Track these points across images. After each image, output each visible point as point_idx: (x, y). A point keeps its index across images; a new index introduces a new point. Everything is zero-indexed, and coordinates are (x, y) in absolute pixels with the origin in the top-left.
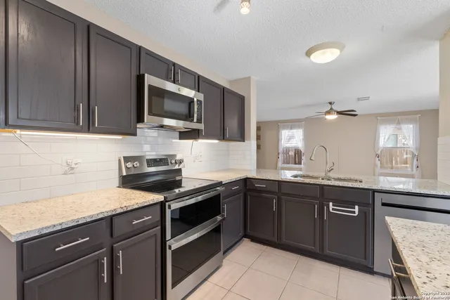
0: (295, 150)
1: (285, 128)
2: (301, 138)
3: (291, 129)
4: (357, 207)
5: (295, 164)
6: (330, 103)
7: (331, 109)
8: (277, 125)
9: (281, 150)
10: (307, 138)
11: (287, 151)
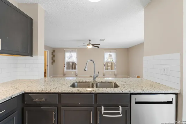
0: (73, 62)
1: (68, 52)
2: (76, 57)
3: (71, 52)
4: (121, 108)
5: (73, 69)
6: (89, 40)
7: (90, 43)
8: (64, 50)
9: (65, 63)
10: (78, 57)
11: (68, 63)
